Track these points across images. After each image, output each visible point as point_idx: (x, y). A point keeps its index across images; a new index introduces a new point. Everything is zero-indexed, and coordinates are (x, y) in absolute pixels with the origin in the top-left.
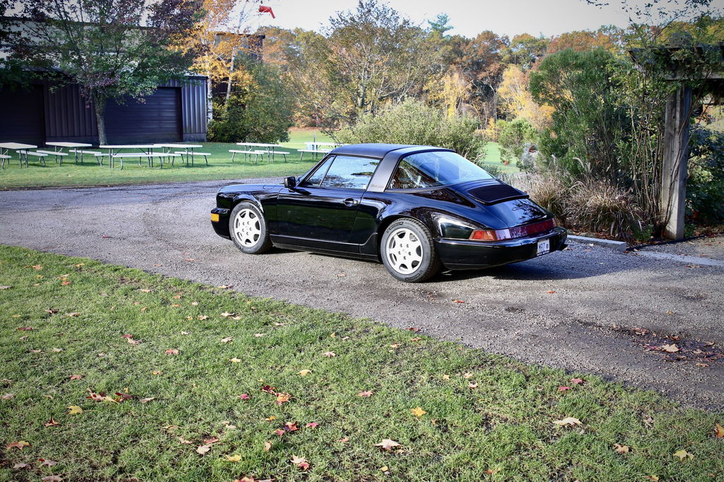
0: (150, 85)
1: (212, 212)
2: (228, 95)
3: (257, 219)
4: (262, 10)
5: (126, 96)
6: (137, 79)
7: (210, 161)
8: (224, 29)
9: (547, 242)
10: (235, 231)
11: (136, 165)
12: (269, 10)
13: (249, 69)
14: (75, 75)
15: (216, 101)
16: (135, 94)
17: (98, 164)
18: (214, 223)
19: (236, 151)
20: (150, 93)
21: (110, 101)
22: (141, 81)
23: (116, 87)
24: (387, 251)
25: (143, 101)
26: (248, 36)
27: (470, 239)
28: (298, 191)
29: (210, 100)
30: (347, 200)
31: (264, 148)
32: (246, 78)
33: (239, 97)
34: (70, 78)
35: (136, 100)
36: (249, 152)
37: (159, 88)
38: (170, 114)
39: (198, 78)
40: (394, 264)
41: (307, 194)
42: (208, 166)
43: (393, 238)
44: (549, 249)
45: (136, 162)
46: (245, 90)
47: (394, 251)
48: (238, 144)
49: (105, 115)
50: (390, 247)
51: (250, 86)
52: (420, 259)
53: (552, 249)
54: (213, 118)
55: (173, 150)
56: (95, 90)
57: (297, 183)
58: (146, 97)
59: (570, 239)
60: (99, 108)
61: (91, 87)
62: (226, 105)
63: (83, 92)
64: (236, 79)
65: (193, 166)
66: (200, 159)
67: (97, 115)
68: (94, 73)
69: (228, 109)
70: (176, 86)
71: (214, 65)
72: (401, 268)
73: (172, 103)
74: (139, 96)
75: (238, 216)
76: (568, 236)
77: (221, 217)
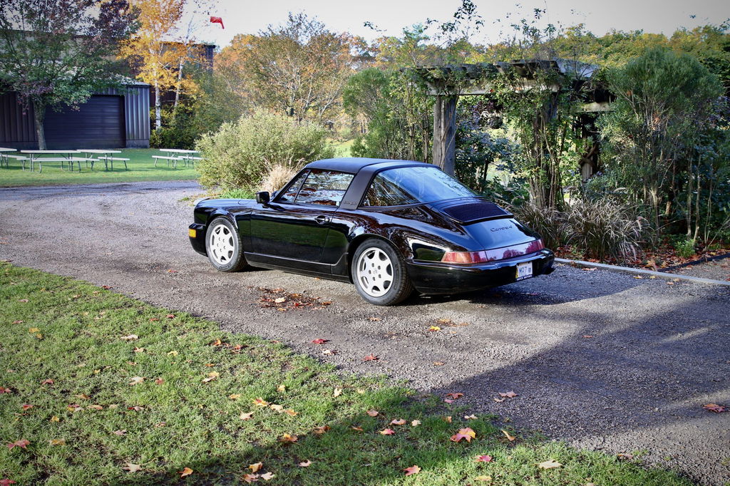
0: (84, 94)
1: (191, 227)
2: (176, 103)
3: (230, 235)
4: (213, 20)
5: (62, 103)
6: (73, 87)
7: (130, 166)
8: (169, 39)
9: (530, 265)
10: (211, 248)
11: (58, 169)
12: (220, 21)
13: (197, 78)
14: (13, 83)
15: (166, 108)
16: (70, 102)
17: (21, 168)
18: (191, 239)
19: (159, 157)
20: (83, 101)
21: (49, 108)
22: (77, 89)
23: (52, 94)
24: (359, 274)
25: (77, 108)
26: (195, 45)
27: (442, 261)
28: (272, 207)
29: (158, 107)
30: (319, 217)
31: (184, 154)
32: (193, 87)
33: (186, 105)
34: (8, 86)
35: (70, 107)
36: (172, 158)
37: (93, 96)
38: (113, 121)
39: (137, 87)
40: (366, 287)
41: (282, 210)
42: (127, 170)
43: (363, 260)
44: (531, 273)
45: (58, 166)
46: (193, 98)
47: (365, 273)
48: (161, 150)
49: (45, 122)
50: (361, 270)
51: (197, 95)
52: (390, 278)
53: (536, 273)
54: (162, 125)
55: (96, 156)
56: (30, 97)
57: (271, 198)
58: (80, 105)
59: (557, 262)
60: (38, 114)
61: (27, 94)
62: (174, 113)
63: (19, 99)
64: (183, 88)
65: (112, 170)
66: (120, 164)
67: (37, 121)
68: (30, 82)
69: (176, 116)
70: (114, 94)
71: (161, 74)
72: (374, 291)
73: (115, 111)
74: (73, 104)
75: (214, 233)
76: (556, 259)
77: (198, 232)
